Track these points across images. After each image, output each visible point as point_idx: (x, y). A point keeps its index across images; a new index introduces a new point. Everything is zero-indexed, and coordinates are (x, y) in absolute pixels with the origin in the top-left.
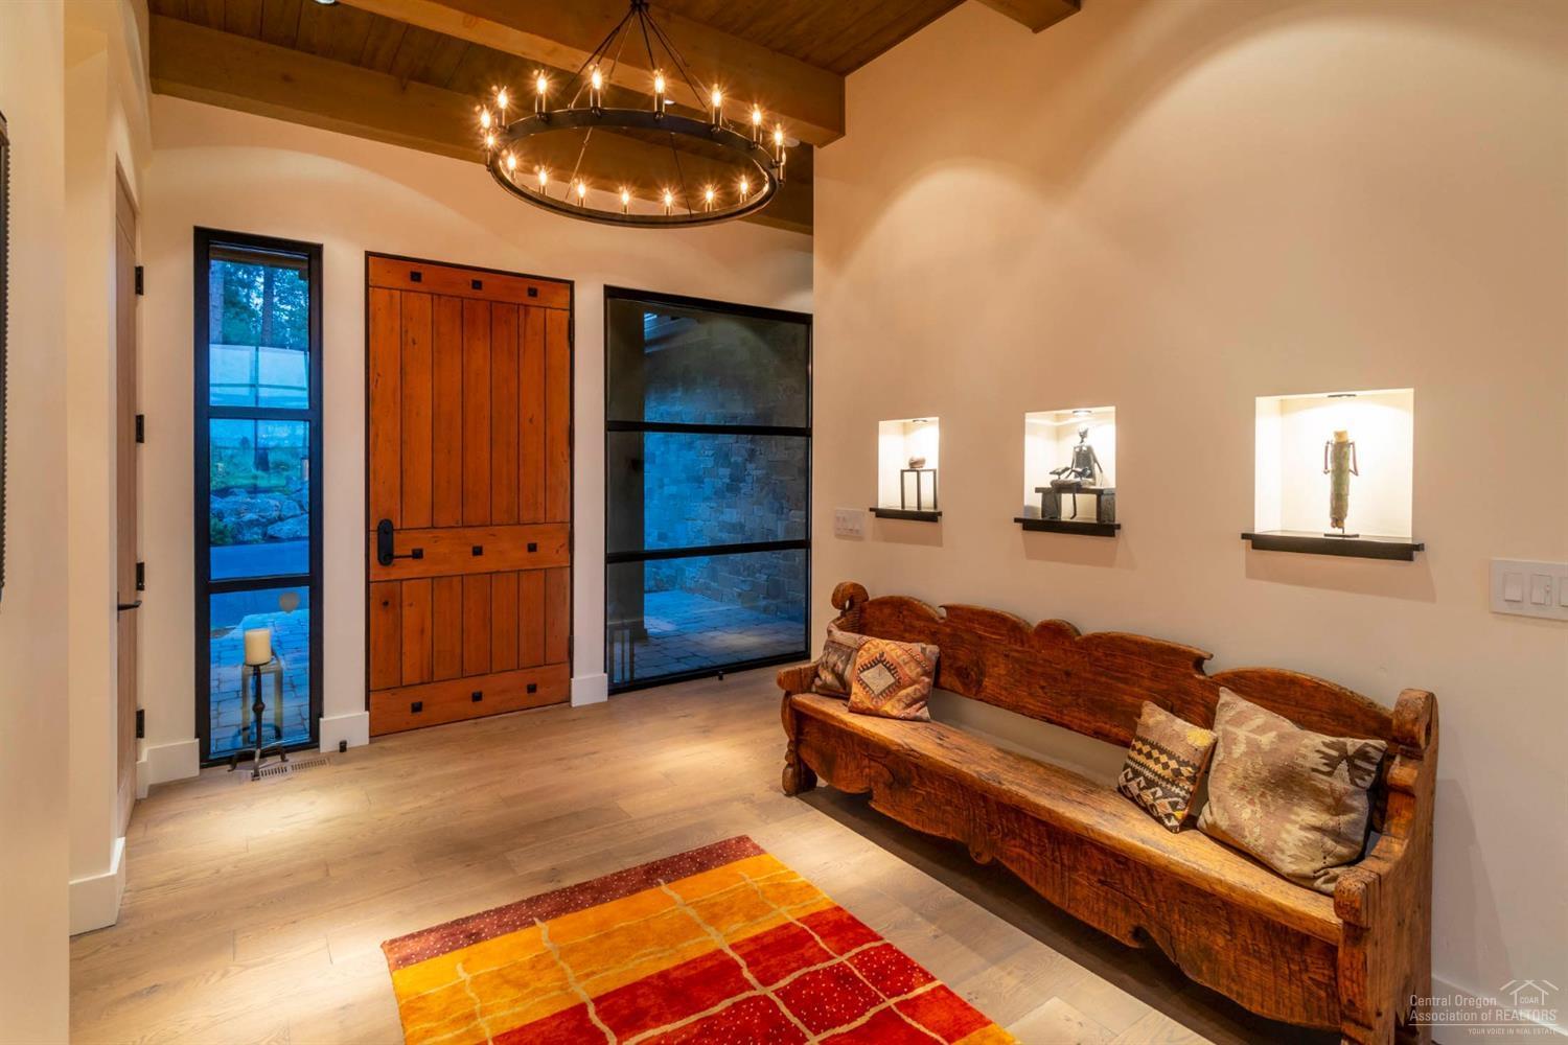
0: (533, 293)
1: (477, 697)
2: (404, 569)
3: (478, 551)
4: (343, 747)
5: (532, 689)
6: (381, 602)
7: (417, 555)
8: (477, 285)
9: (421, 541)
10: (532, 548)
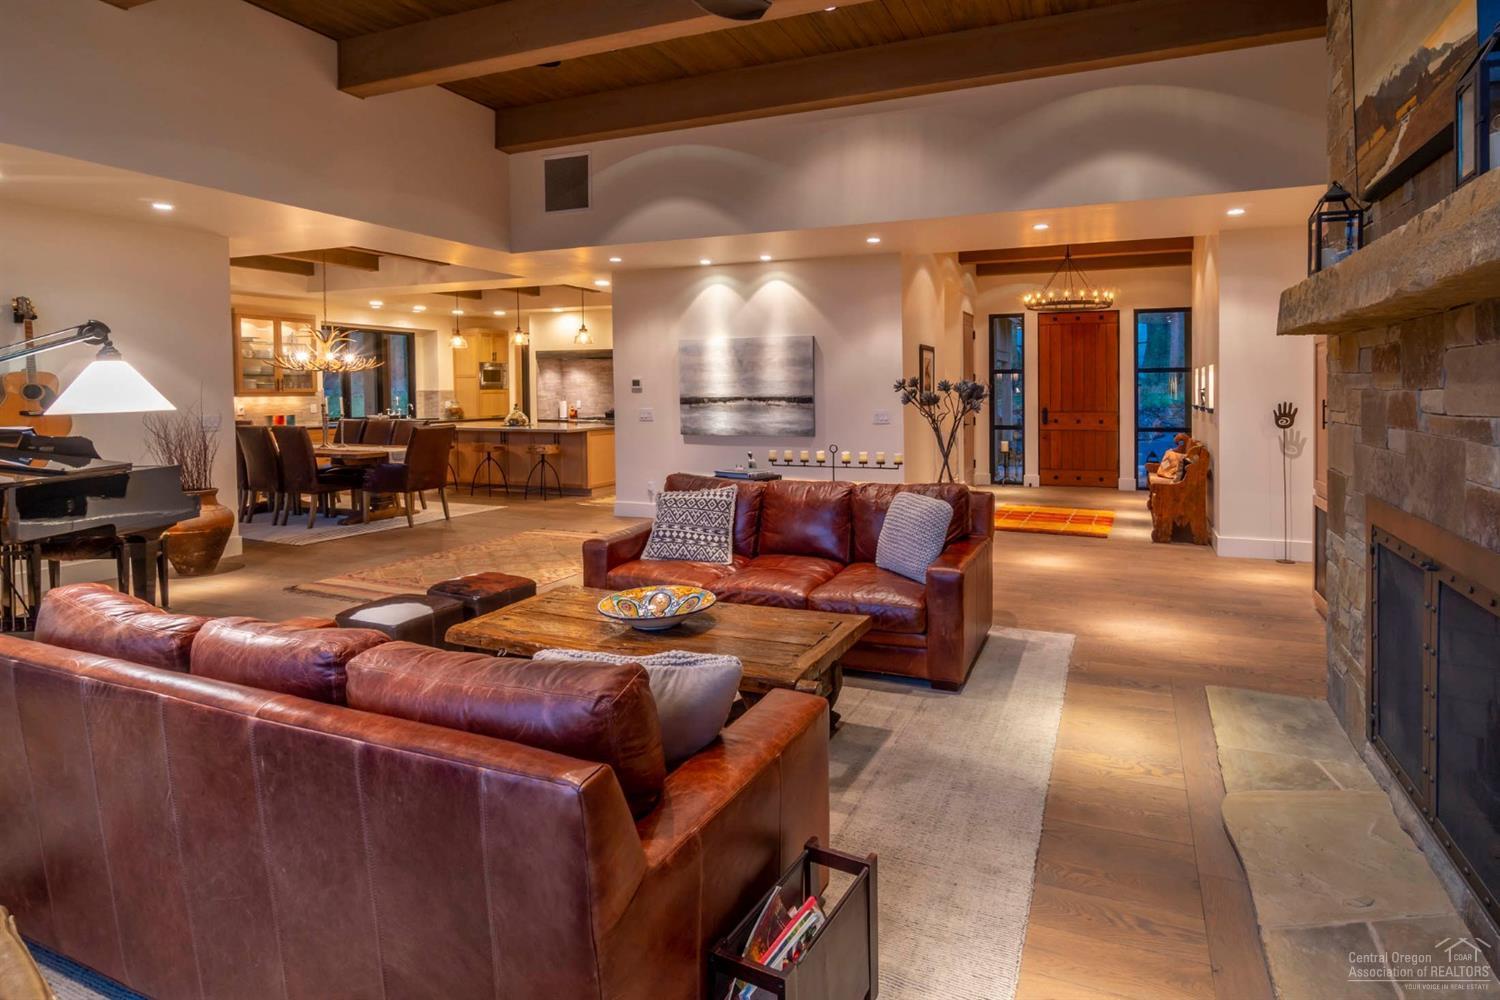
0: (1101, 318)
1: (1078, 478)
2: (1051, 426)
3: (1078, 422)
4: (1030, 485)
5: (1101, 480)
6: (1044, 438)
7: (1056, 421)
8: (1078, 318)
9: (1057, 416)
10: (1101, 422)
